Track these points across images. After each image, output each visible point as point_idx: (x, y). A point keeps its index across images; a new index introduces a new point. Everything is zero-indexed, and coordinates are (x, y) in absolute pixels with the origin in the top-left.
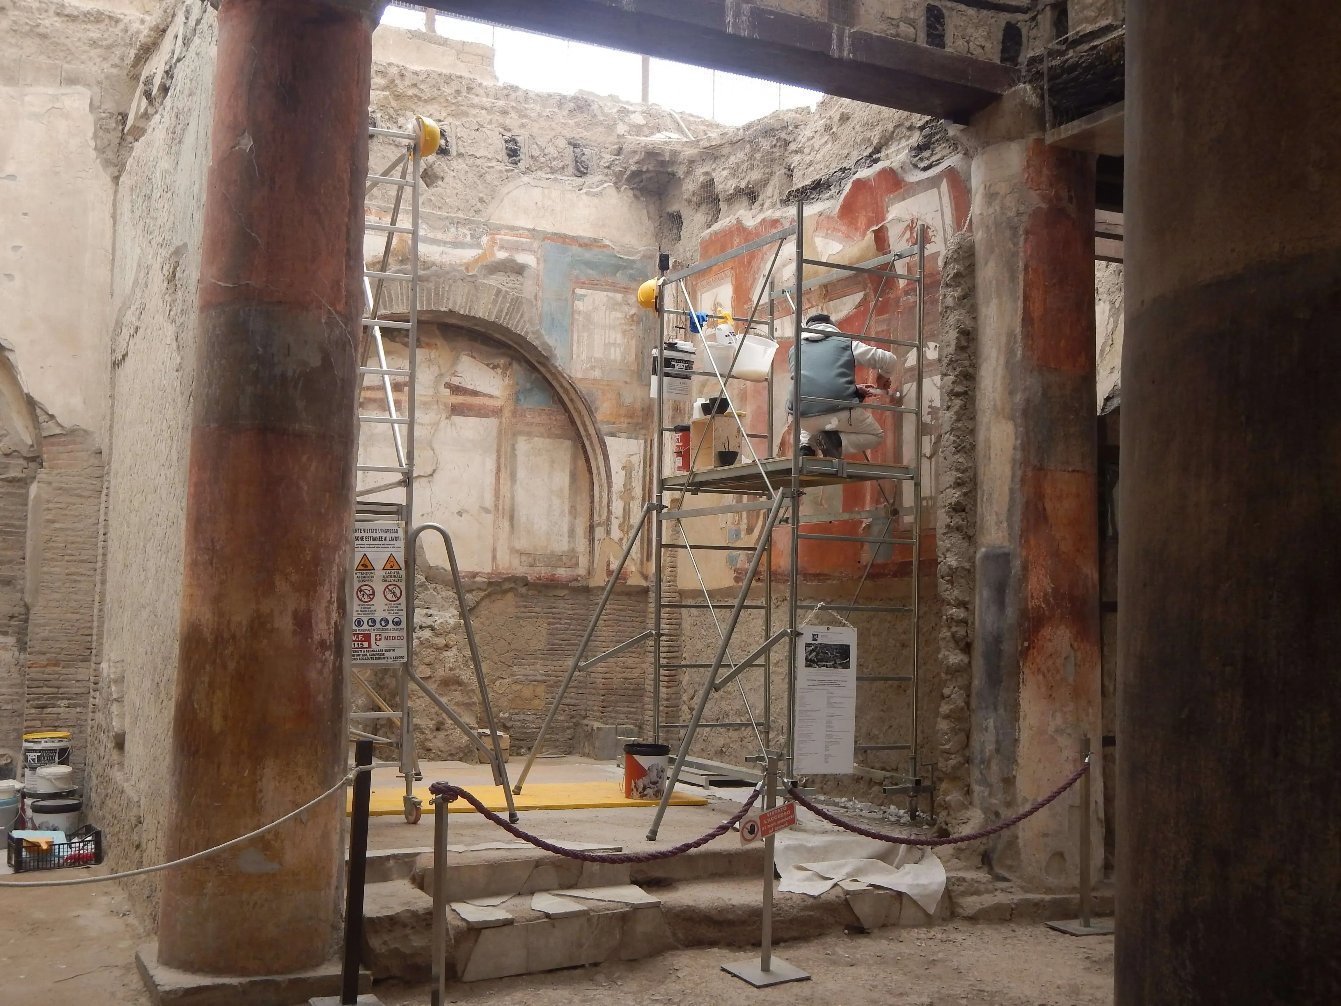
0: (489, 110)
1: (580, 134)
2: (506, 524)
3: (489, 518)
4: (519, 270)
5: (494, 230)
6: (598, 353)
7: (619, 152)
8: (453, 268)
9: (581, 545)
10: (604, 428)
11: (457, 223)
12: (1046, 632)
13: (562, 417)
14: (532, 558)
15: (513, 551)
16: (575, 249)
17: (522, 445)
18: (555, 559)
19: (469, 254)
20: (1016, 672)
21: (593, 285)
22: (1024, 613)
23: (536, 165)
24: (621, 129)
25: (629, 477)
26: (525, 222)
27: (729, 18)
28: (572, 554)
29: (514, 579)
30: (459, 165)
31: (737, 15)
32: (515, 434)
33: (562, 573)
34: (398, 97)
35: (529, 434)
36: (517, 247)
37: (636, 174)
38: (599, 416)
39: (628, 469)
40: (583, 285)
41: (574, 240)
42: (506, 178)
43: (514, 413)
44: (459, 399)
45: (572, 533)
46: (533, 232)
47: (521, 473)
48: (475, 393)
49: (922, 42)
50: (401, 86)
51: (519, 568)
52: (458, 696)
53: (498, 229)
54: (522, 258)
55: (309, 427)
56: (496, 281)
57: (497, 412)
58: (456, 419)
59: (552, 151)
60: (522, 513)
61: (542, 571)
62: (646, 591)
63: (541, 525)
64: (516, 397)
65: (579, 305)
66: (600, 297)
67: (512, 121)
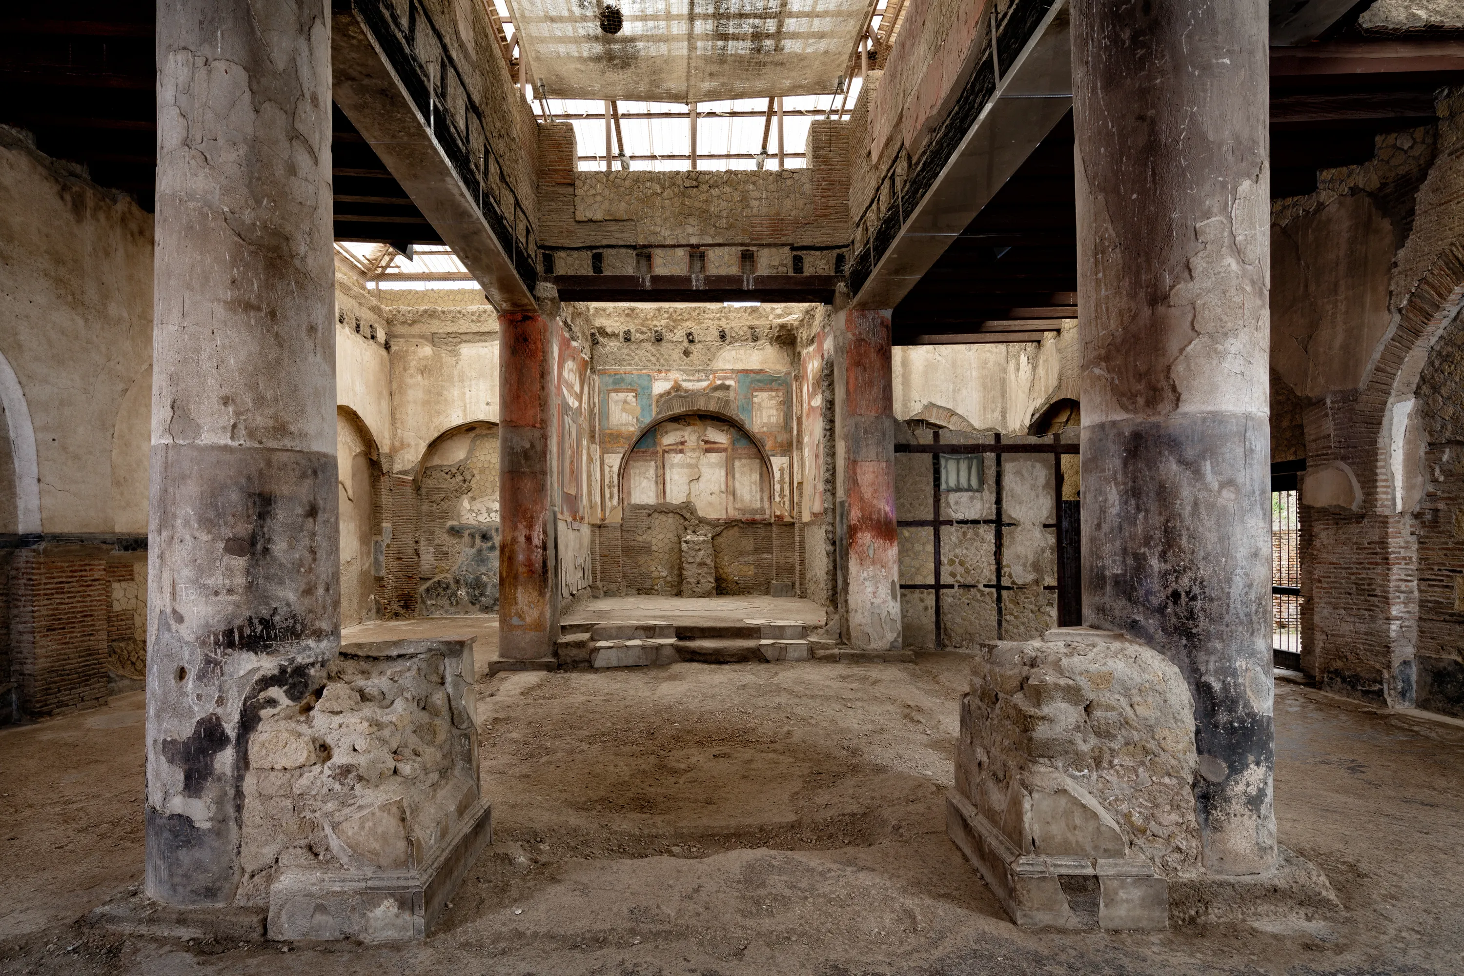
0: (712, 320)
1: (756, 323)
2: (731, 497)
3: (724, 495)
4: (728, 388)
5: (714, 372)
6: (765, 420)
7: (771, 328)
8: (698, 391)
9: (766, 505)
10: (770, 453)
11: (699, 371)
12: (859, 535)
13: (755, 450)
14: (743, 511)
15: (735, 508)
16: (752, 375)
17: (737, 464)
18: (755, 511)
19: (705, 384)
20: (847, 554)
21: (761, 390)
22: (850, 526)
23: (734, 340)
24: (771, 317)
25: (782, 474)
26: (729, 366)
27: (694, 283)
28: (762, 509)
29: (735, 521)
30: (699, 346)
31: (697, 281)
32: (733, 459)
33: (758, 517)
34: (674, 321)
35: (740, 458)
36: (726, 378)
37: (778, 337)
38: (767, 448)
39: (782, 470)
40: (756, 391)
41: (752, 371)
42: (720, 348)
43: (733, 450)
44: (708, 446)
45: (762, 499)
46: (733, 371)
47: (737, 475)
48: (715, 443)
49: (791, 273)
50: (675, 316)
51: (738, 516)
52: (705, 570)
53: (717, 371)
54: (728, 382)
55: (527, 470)
56: (716, 394)
57: (725, 450)
58: (708, 455)
59: (741, 333)
60: (738, 492)
61: (749, 517)
62: (793, 524)
63: (747, 497)
64: (733, 443)
65: (755, 400)
66: (765, 395)
67: (723, 323)
